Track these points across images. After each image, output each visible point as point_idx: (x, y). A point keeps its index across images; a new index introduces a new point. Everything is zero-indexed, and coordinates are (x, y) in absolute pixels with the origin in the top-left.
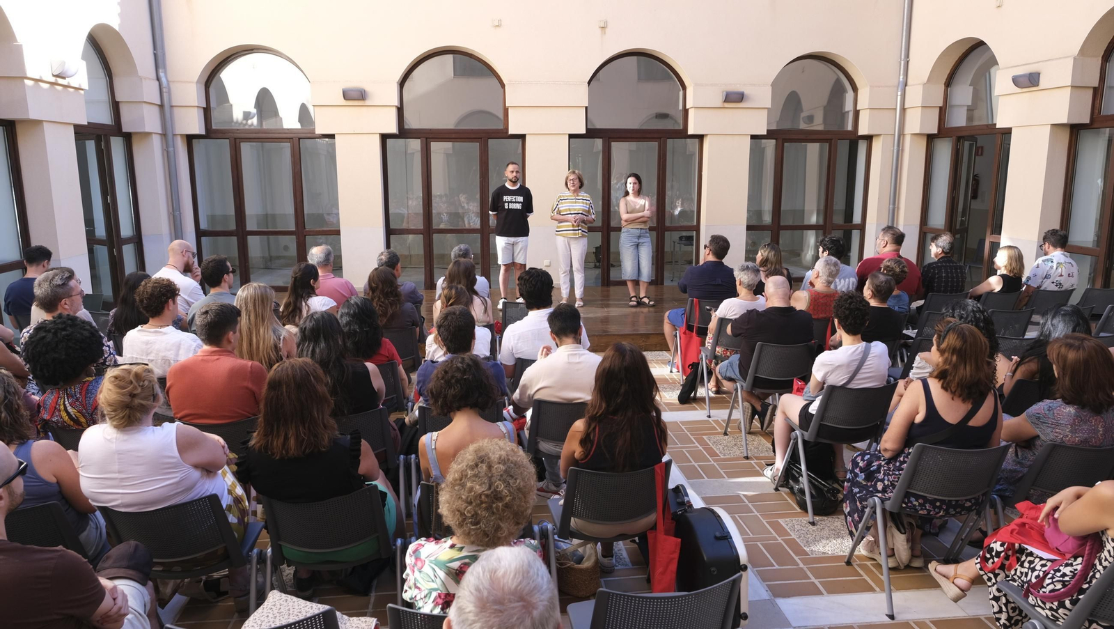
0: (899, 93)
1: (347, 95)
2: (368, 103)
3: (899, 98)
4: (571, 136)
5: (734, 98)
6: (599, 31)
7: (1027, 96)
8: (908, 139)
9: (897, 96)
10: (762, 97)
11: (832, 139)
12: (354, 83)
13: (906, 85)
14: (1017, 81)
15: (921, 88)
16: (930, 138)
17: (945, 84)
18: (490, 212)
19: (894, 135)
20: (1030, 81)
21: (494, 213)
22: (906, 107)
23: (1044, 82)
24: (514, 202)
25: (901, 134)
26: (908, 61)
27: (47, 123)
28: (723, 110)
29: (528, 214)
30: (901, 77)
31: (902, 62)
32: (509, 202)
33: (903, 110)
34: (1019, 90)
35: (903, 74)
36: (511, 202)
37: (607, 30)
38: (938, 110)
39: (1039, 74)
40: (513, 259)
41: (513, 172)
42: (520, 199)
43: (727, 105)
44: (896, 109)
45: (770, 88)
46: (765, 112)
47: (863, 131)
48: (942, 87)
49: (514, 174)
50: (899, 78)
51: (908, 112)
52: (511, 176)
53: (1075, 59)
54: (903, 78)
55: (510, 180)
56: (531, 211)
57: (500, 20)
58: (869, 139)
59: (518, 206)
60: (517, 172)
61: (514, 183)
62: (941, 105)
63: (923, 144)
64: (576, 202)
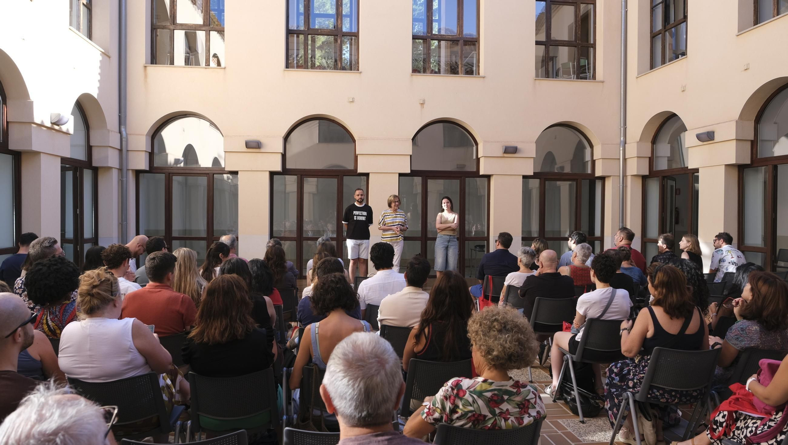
0: (621, 149)
1: (249, 145)
2: (262, 150)
3: (621, 151)
4: (401, 175)
5: (511, 150)
6: (419, 106)
7: (707, 148)
8: (629, 179)
9: (620, 150)
10: (530, 150)
11: (577, 179)
12: (254, 136)
13: (625, 143)
14: (699, 137)
15: (635, 145)
16: (644, 178)
17: (651, 142)
18: (343, 222)
19: (620, 176)
20: (707, 137)
21: (346, 223)
22: (626, 158)
23: (717, 138)
24: (360, 216)
25: (625, 176)
26: (626, 128)
27: (44, 155)
28: (503, 158)
29: (369, 224)
30: (622, 138)
31: (622, 128)
32: (357, 215)
33: (625, 160)
34: (701, 143)
35: (623, 136)
36: (359, 215)
37: (425, 106)
38: (648, 159)
39: (714, 132)
40: (359, 256)
41: (358, 195)
42: (365, 213)
43: (506, 155)
44: (619, 159)
45: (535, 146)
46: (532, 160)
47: (598, 173)
48: (650, 145)
49: (360, 197)
51: (628, 161)
52: (357, 198)
53: (737, 122)
54: (623, 139)
55: (358, 201)
56: (372, 222)
57: (353, 98)
58: (603, 179)
59: (364, 218)
60: (361, 195)
61: (360, 203)
62: (650, 156)
63: (639, 182)
64: (396, 217)
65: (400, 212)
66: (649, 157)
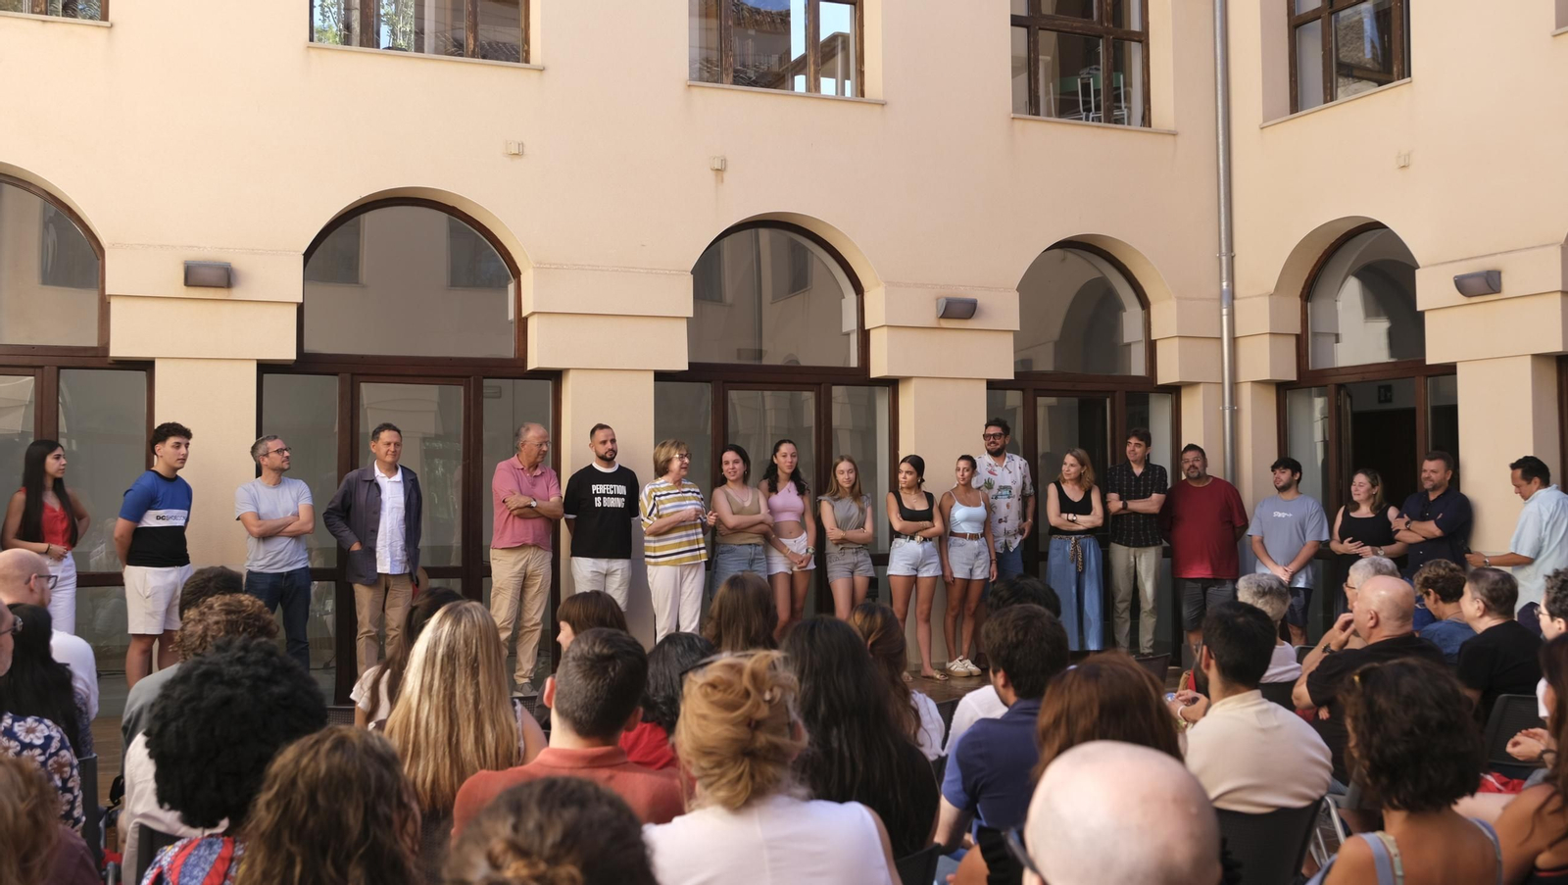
0: (1225, 311)
1: (194, 276)
2: (236, 293)
3: (1225, 318)
4: (661, 376)
5: (959, 310)
6: (712, 174)
7: (1484, 311)
8: (1246, 393)
9: (1221, 316)
10: (1005, 310)
11: (1115, 392)
12: (210, 249)
13: (1233, 297)
14: (1463, 285)
15: (1265, 303)
16: (1282, 389)
17: (1301, 296)
19: (1222, 383)
20: (1482, 285)
22: (1237, 335)
23: (1509, 286)
24: (611, 496)
25: (1235, 385)
26: (1233, 257)
28: (938, 332)
30: (1225, 284)
31: (1224, 258)
32: (602, 495)
33: (1234, 340)
34: (1464, 300)
35: (1228, 279)
36: (607, 495)
37: (727, 176)
38: (1293, 341)
39: (1499, 273)
42: (622, 489)
43: (945, 323)
44: (1220, 339)
45: (1017, 295)
46: (1010, 338)
47: (1166, 375)
48: (1298, 302)
50: (1221, 286)
51: (1243, 346)
53: (1563, 248)
54: (1228, 286)
57: (521, 145)
58: (1174, 391)
59: (619, 503)
62: (1298, 331)
63: (1270, 399)
64: (684, 499)
65: (689, 486)
66: (1297, 335)
